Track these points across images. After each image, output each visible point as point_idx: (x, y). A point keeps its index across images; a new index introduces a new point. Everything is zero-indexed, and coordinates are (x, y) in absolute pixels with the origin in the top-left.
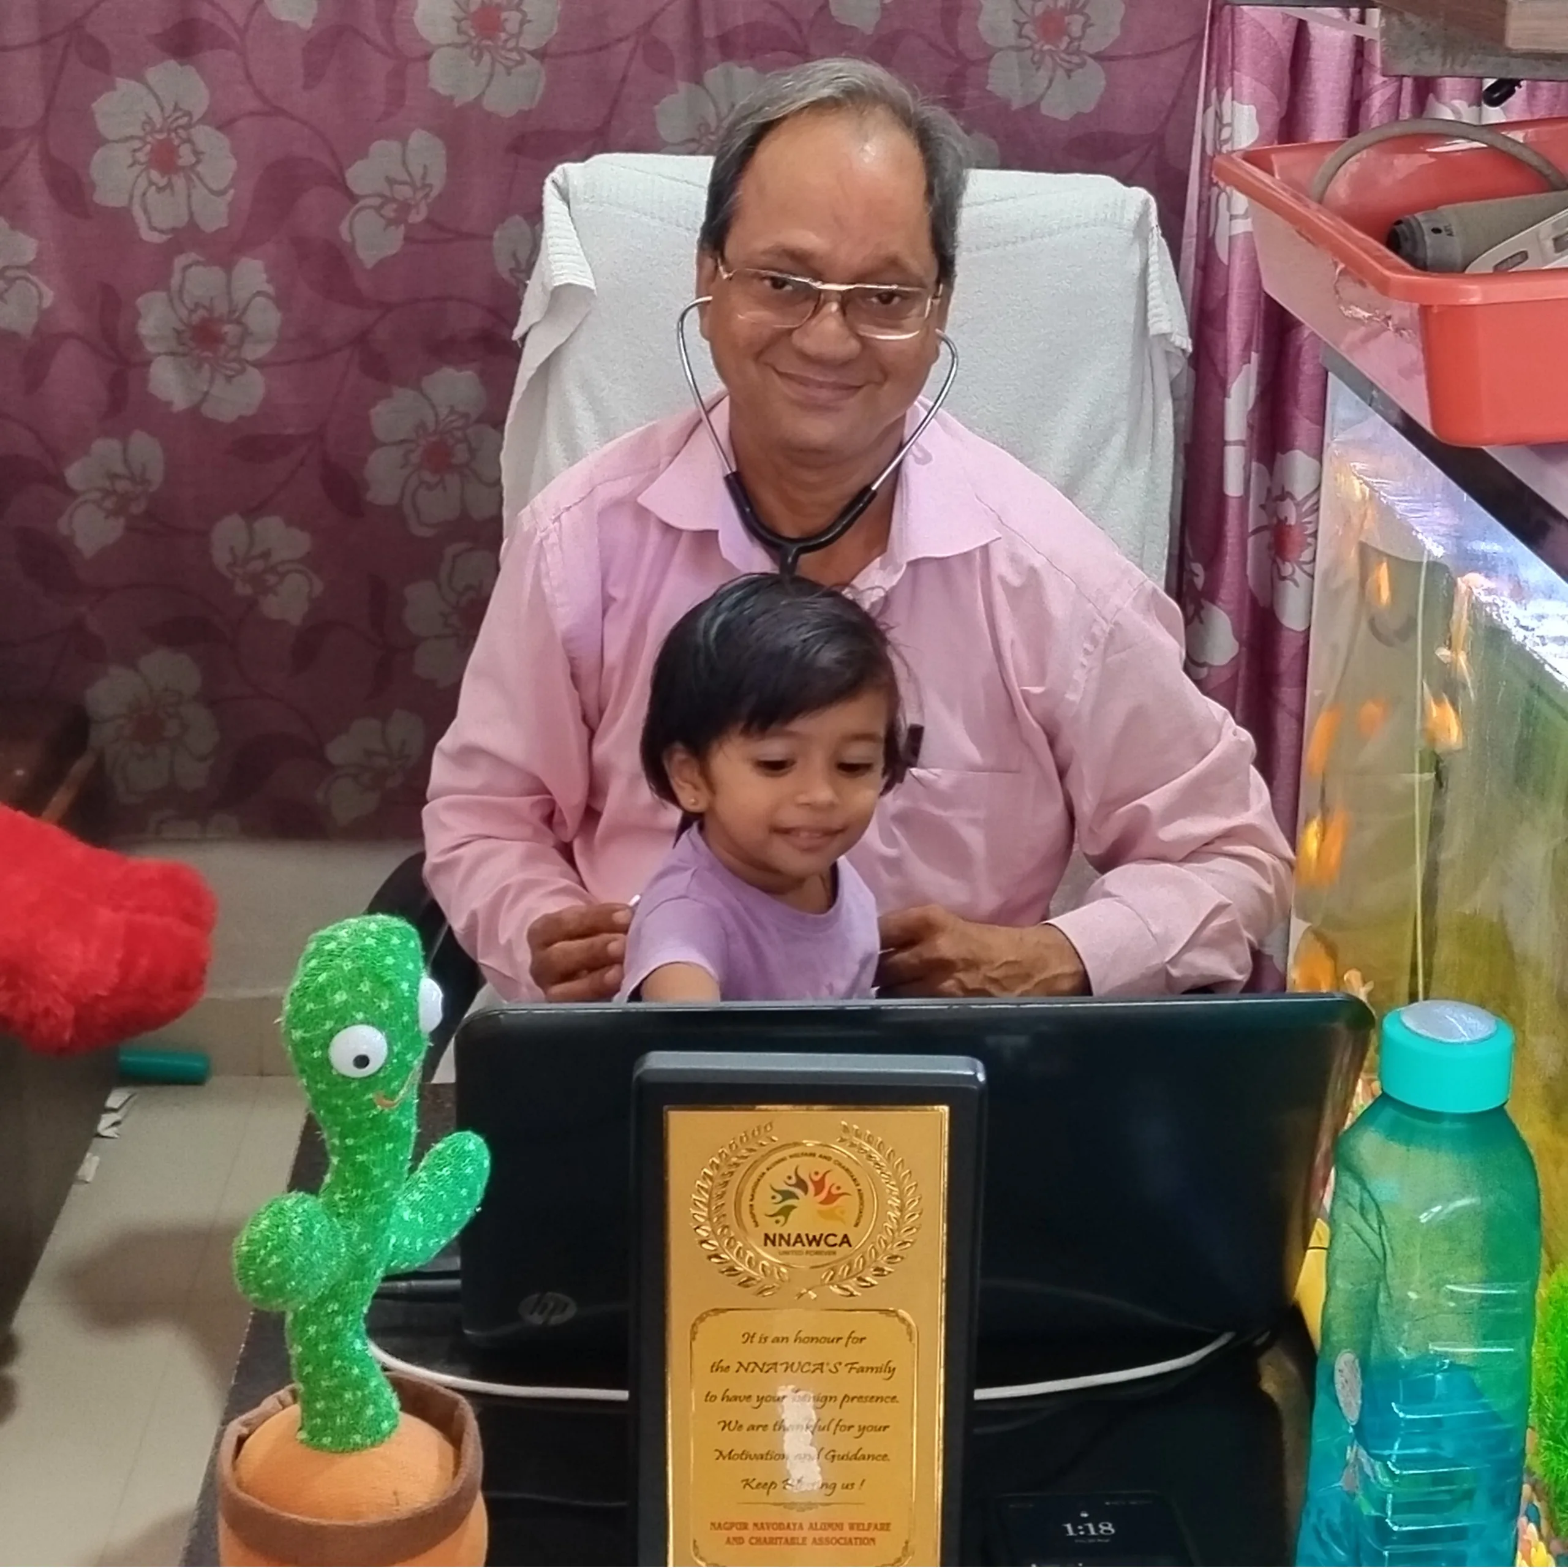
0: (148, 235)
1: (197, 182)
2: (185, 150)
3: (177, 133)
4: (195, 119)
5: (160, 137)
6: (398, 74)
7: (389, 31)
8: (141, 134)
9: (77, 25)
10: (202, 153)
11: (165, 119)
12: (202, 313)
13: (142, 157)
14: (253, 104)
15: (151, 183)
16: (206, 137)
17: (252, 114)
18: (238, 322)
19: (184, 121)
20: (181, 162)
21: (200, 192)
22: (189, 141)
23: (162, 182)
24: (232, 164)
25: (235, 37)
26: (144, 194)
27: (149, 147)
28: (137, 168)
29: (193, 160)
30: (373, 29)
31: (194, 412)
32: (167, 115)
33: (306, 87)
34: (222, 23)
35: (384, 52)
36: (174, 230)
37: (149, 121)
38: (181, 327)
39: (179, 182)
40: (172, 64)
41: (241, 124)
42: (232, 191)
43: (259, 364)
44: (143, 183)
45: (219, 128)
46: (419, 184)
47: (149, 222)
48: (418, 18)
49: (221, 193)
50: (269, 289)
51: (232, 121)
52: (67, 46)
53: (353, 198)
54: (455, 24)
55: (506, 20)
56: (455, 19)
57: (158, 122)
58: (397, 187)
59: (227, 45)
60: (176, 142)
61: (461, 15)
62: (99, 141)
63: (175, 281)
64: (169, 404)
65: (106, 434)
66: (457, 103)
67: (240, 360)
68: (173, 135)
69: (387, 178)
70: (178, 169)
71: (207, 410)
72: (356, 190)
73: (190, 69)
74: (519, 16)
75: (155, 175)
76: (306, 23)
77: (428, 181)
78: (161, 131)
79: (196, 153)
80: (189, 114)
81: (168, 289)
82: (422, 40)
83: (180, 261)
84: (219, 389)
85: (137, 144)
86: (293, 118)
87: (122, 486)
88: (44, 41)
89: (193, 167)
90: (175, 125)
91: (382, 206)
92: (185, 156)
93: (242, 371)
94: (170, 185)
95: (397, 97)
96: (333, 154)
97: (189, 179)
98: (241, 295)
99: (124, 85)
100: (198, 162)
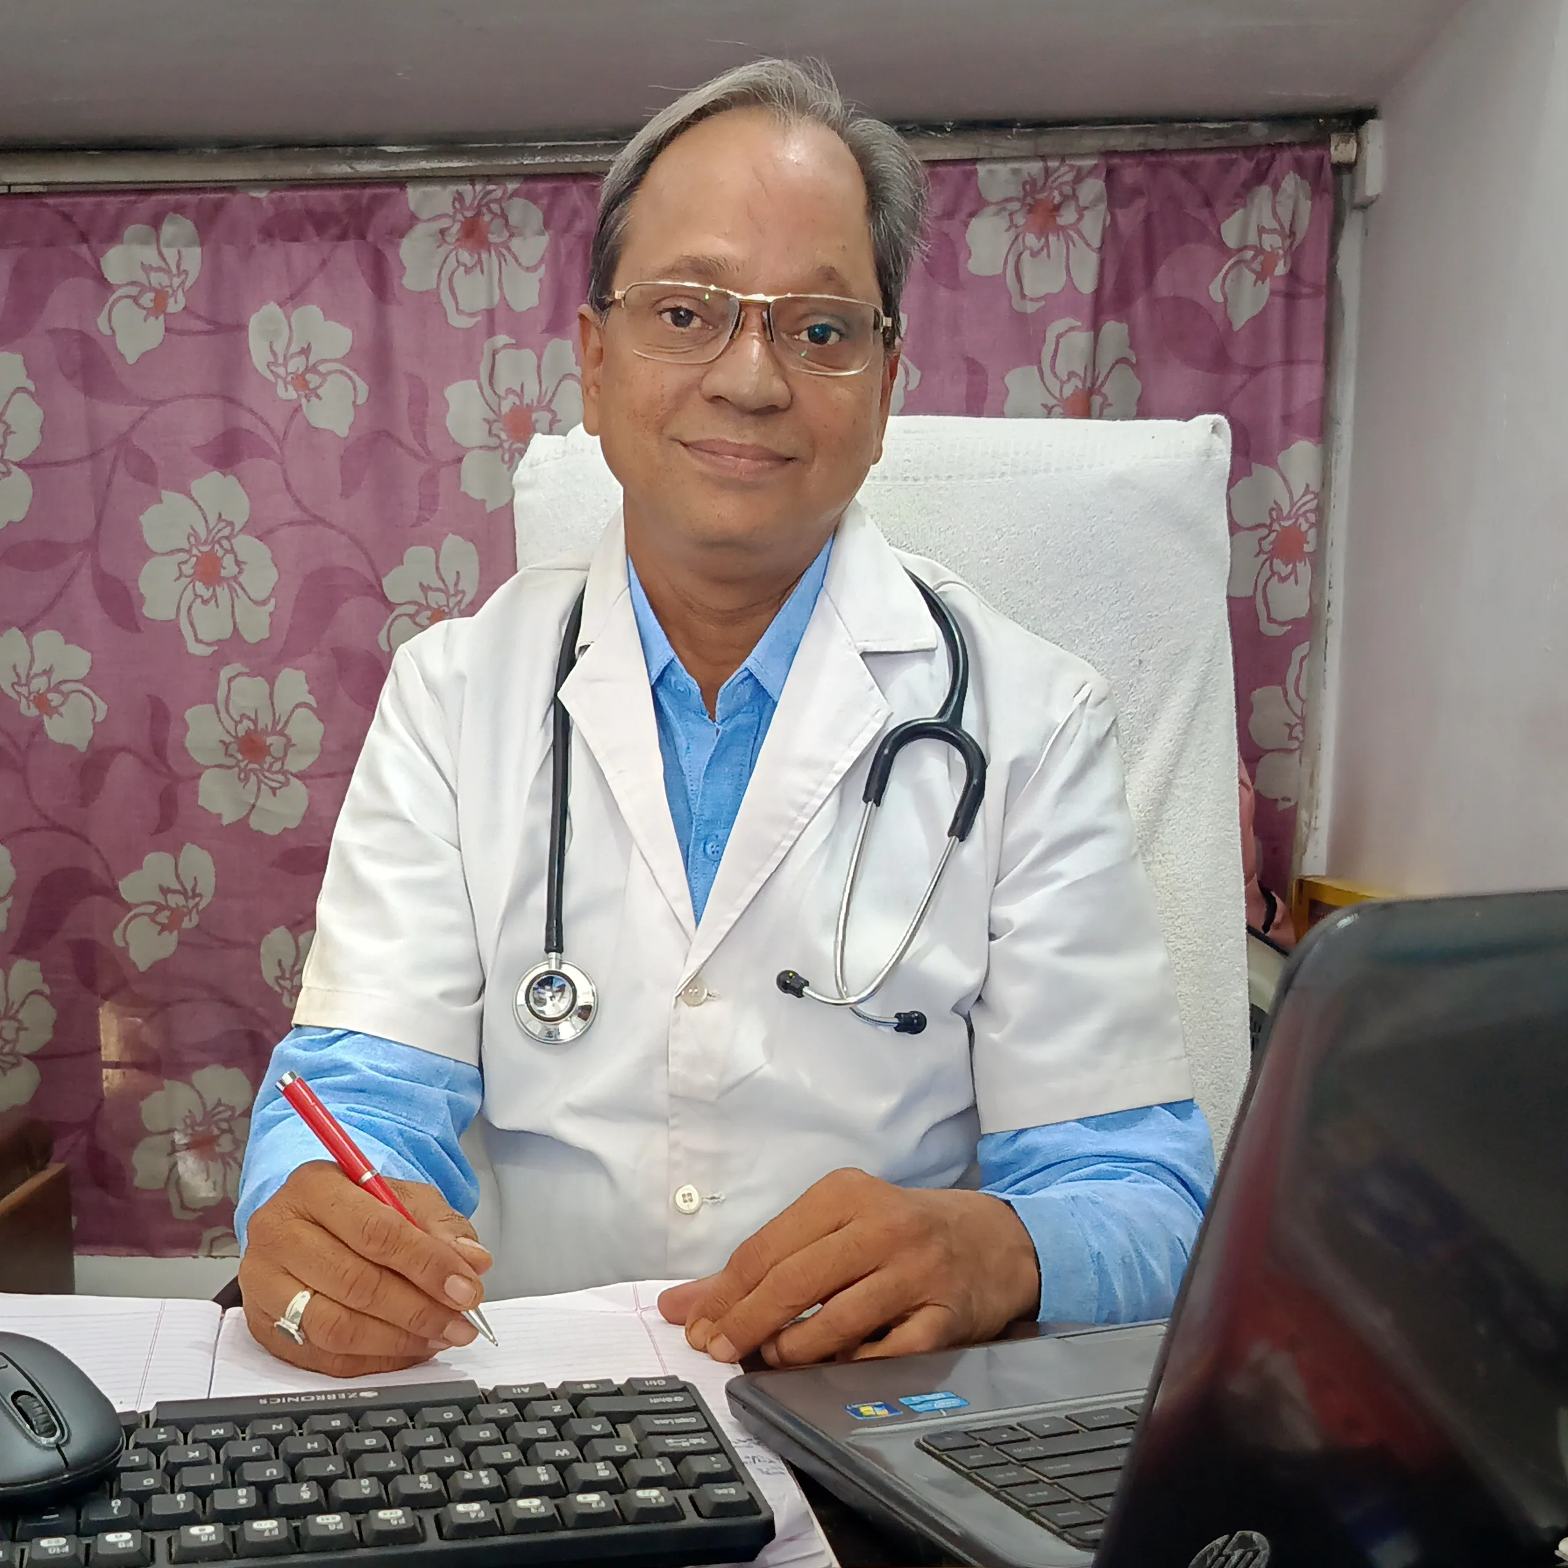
0: (196, 649)
1: (240, 591)
2: (228, 561)
3: (221, 546)
4: (237, 529)
5: (205, 549)
6: (431, 478)
7: (421, 435)
8: (187, 547)
9: (123, 440)
10: (244, 563)
11: (209, 531)
12: (247, 724)
13: (188, 569)
14: (296, 514)
15: (196, 596)
16: (248, 547)
17: (291, 524)
18: (282, 733)
19: (227, 532)
20: (223, 573)
21: (242, 603)
22: (232, 551)
23: (207, 594)
24: (273, 575)
25: (276, 448)
26: (190, 608)
27: (194, 559)
28: (185, 581)
29: (237, 570)
30: (407, 435)
31: (242, 823)
32: (211, 527)
33: (345, 494)
34: (261, 430)
35: (416, 456)
36: (219, 642)
37: (195, 534)
38: (228, 739)
39: (223, 592)
40: (216, 475)
41: (284, 533)
42: (273, 601)
43: (301, 776)
44: (189, 595)
45: (260, 538)
46: (452, 591)
47: (196, 635)
48: (451, 422)
49: (264, 603)
50: (311, 700)
51: (271, 531)
52: (116, 459)
53: (390, 606)
54: (487, 426)
55: (537, 421)
56: (488, 422)
57: (203, 534)
58: (430, 594)
59: (268, 453)
60: (220, 553)
61: (491, 416)
62: (146, 553)
63: (221, 694)
64: (219, 816)
65: (159, 848)
66: (489, 508)
67: (282, 771)
68: (217, 547)
69: (421, 584)
70: (220, 580)
71: (255, 823)
72: (391, 598)
73: (231, 479)
74: (549, 416)
75: (200, 587)
76: (343, 431)
77: (460, 588)
78: (206, 542)
79: (238, 563)
80: (231, 524)
81: (214, 701)
82: (455, 443)
83: (225, 673)
84: (266, 801)
85: (183, 556)
86: (331, 526)
87: (174, 900)
88: (94, 455)
89: (235, 578)
90: (220, 535)
91: (417, 613)
92: (229, 568)
93: (286, 783)
94: (214, 595)
95: (429, 503)
96: (371, 563)
97: (232, 590)
98: (283, 706)
99: (167, 496)
100: (240, 572)
